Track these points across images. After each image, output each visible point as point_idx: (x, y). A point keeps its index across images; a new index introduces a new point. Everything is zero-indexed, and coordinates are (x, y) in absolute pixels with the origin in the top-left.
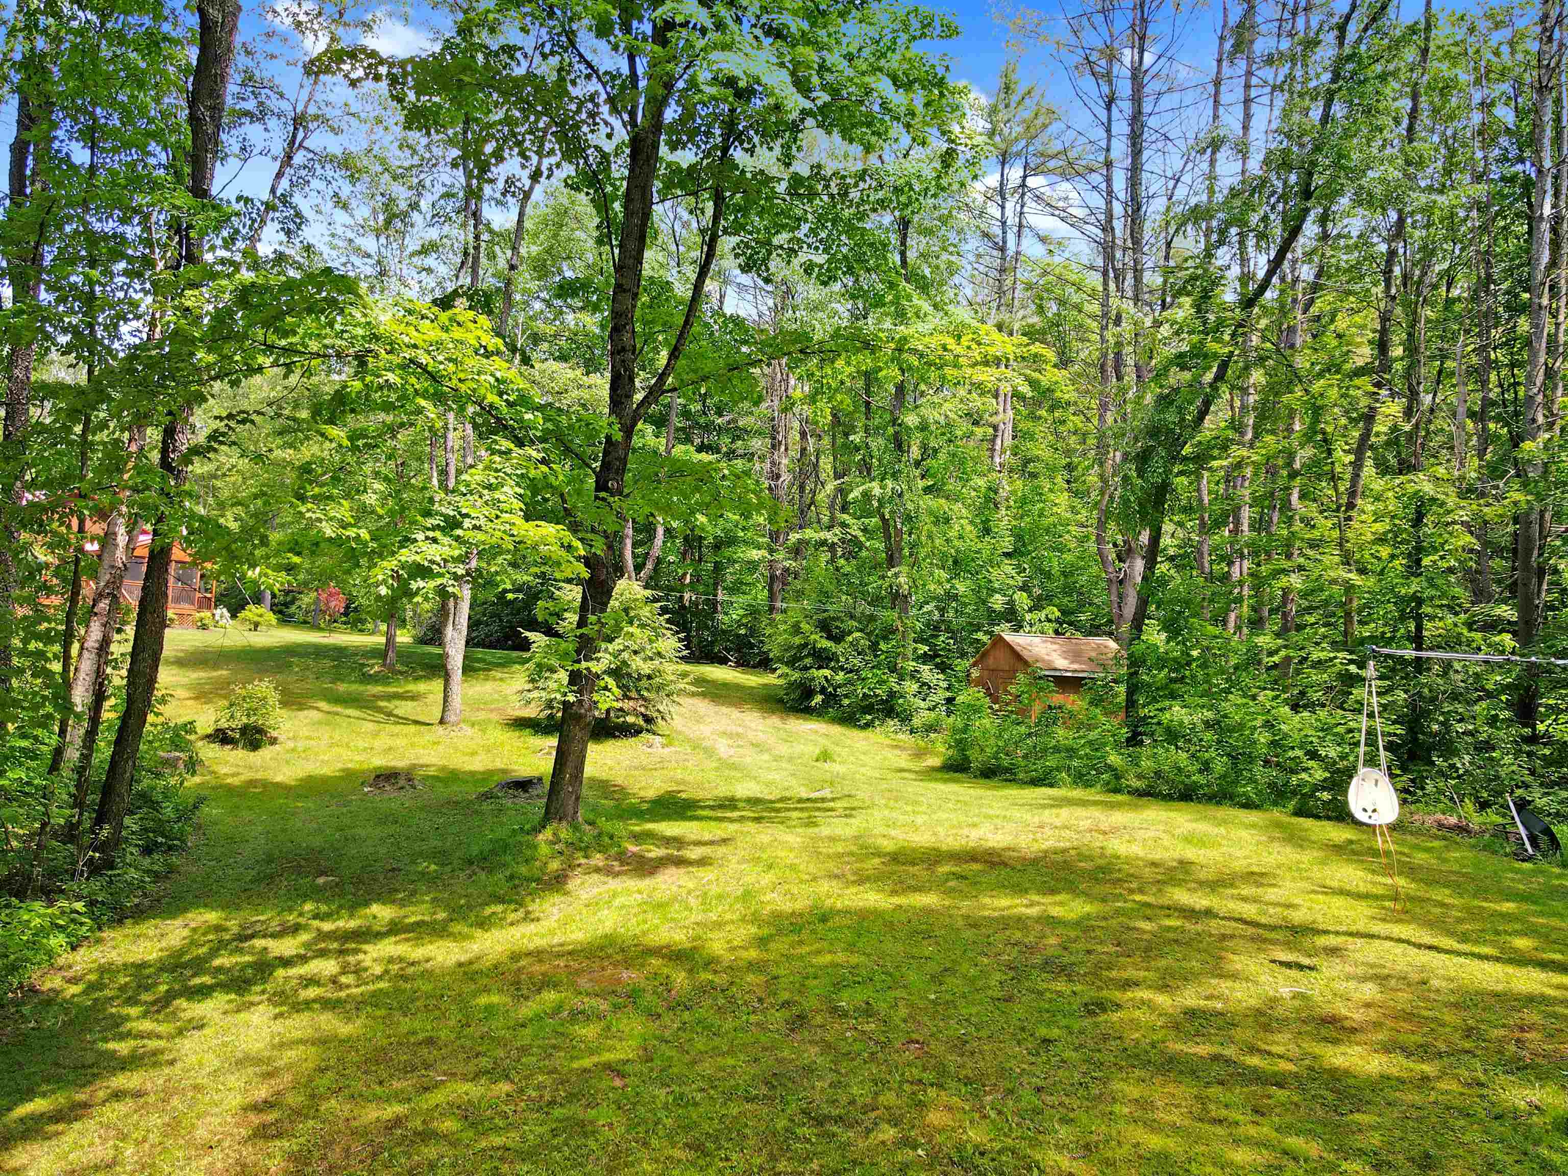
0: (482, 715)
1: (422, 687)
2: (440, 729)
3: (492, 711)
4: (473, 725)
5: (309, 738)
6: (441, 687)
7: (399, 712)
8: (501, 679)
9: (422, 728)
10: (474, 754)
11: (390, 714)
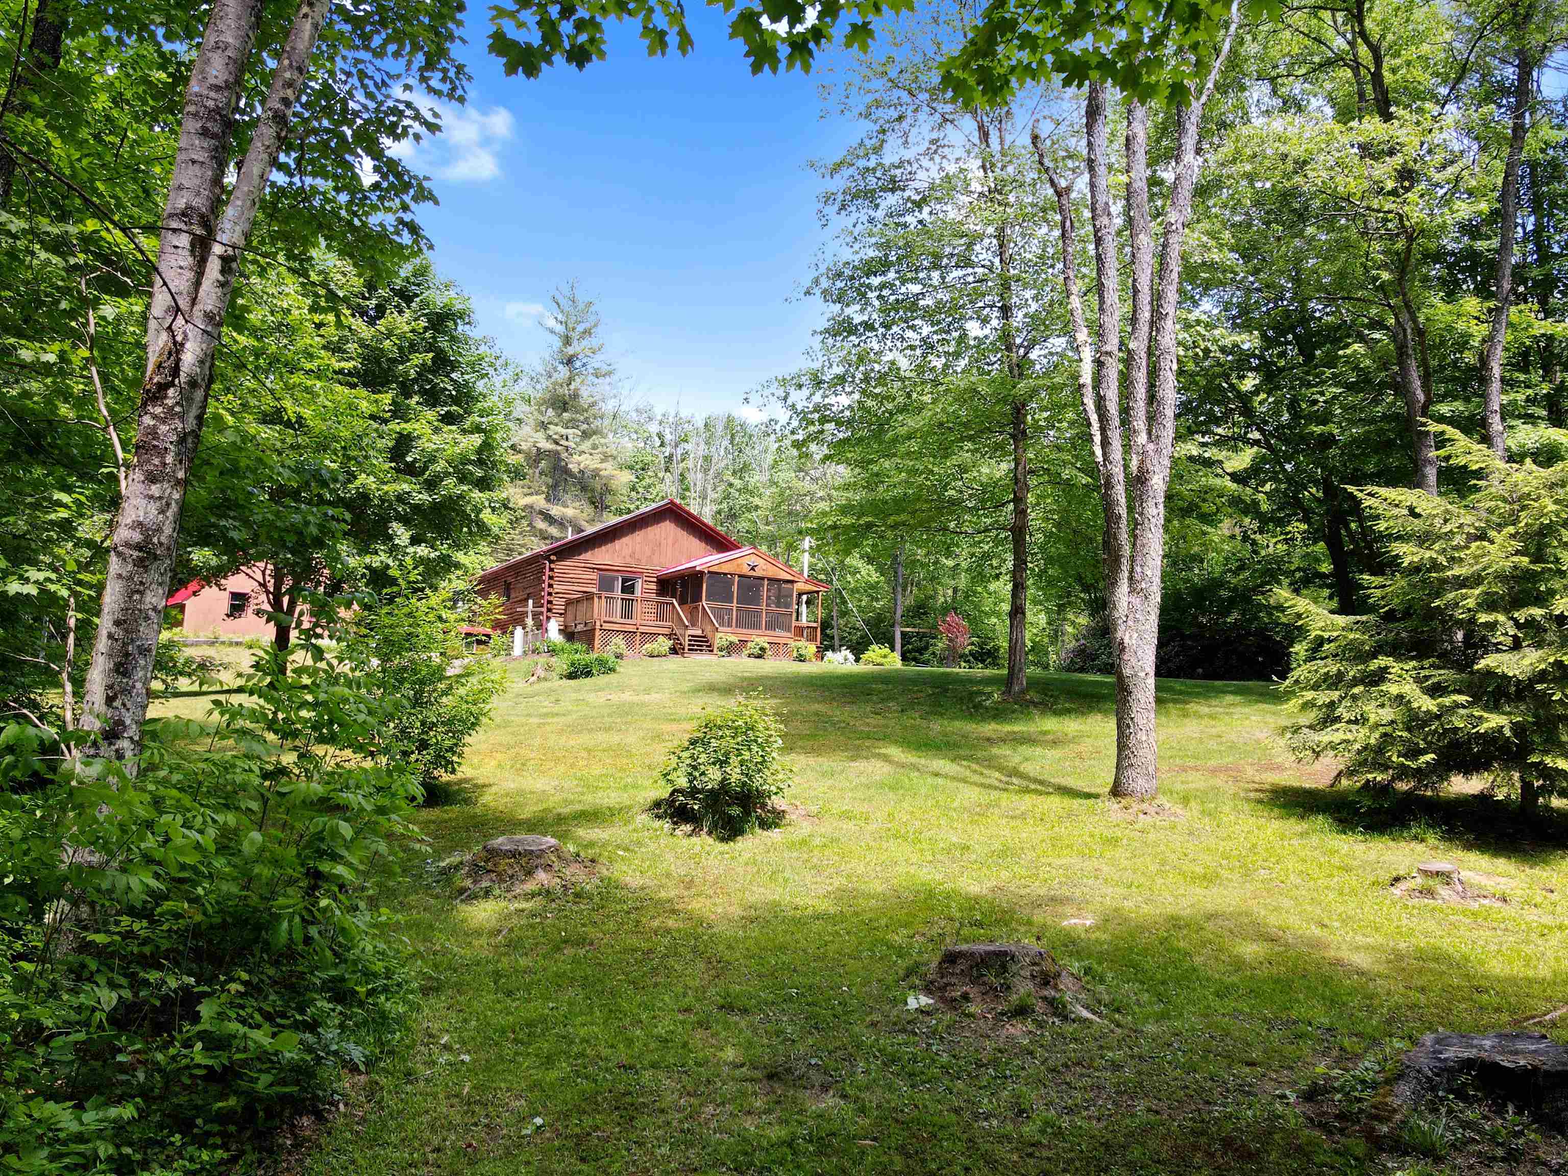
0: (1197, 781)
1: (1071, 725)
2: (1113, 805)
3: (1214, 771)
4: (1185, 800)
5: (846, 816)
6: (1111, 725)
7: (1028, 768)
8: (1211, 717)
9: (1076, 803)
10: (1209, 879)
11: (1015, 772)
